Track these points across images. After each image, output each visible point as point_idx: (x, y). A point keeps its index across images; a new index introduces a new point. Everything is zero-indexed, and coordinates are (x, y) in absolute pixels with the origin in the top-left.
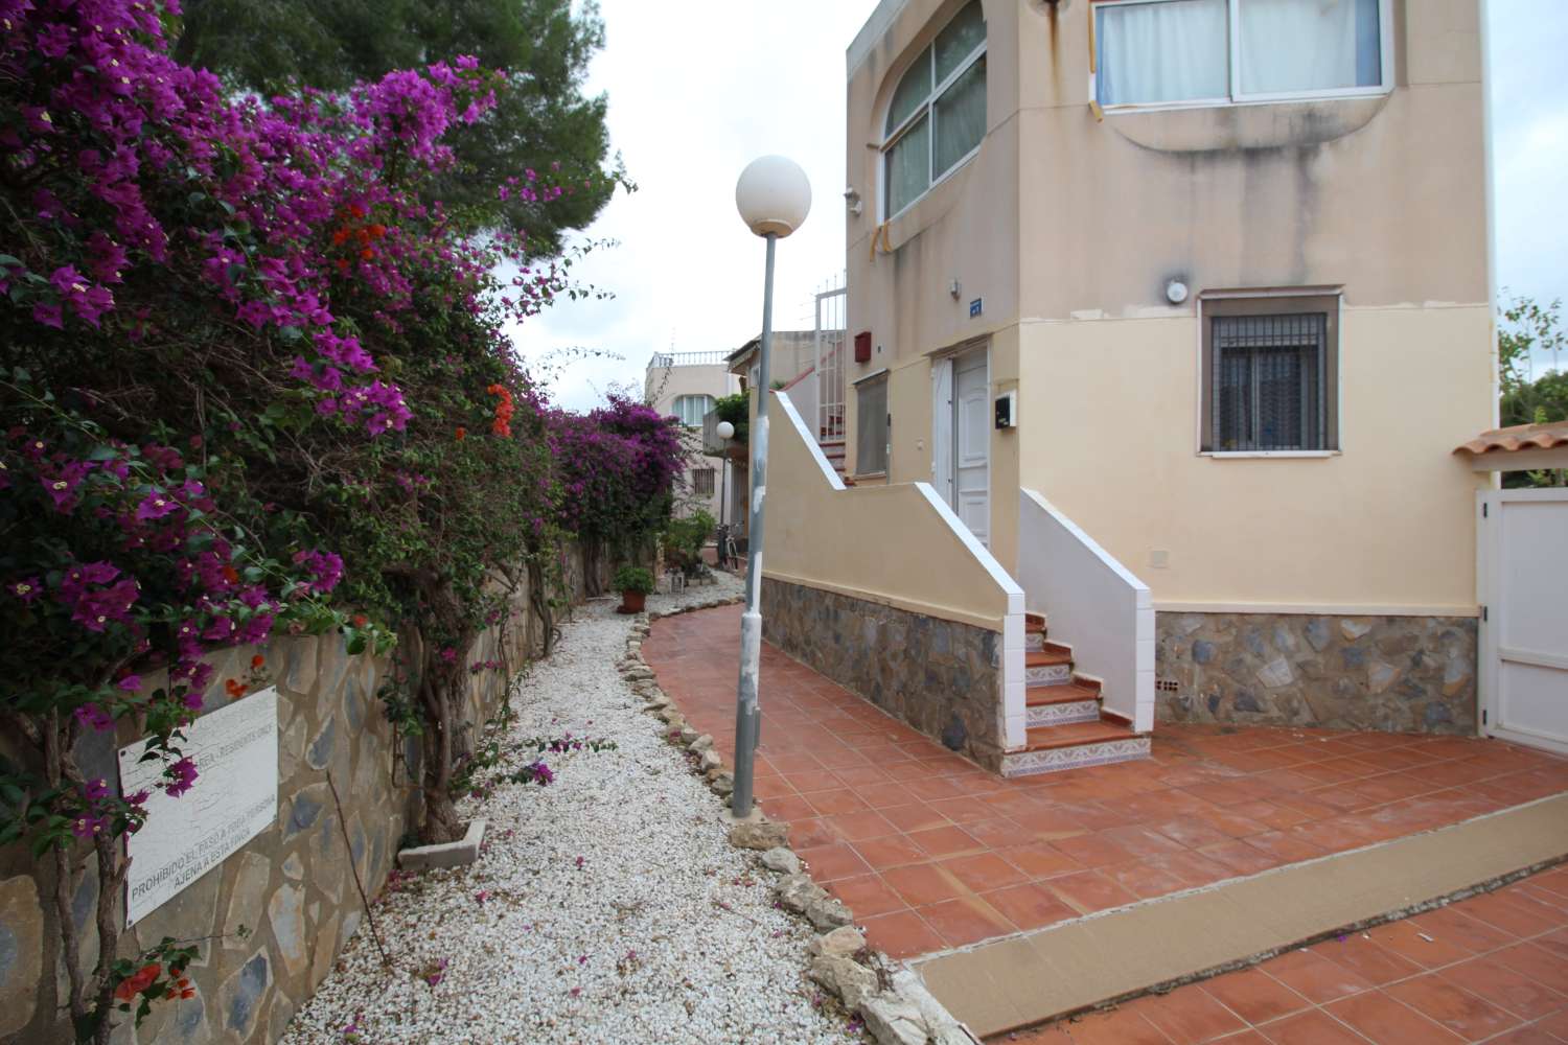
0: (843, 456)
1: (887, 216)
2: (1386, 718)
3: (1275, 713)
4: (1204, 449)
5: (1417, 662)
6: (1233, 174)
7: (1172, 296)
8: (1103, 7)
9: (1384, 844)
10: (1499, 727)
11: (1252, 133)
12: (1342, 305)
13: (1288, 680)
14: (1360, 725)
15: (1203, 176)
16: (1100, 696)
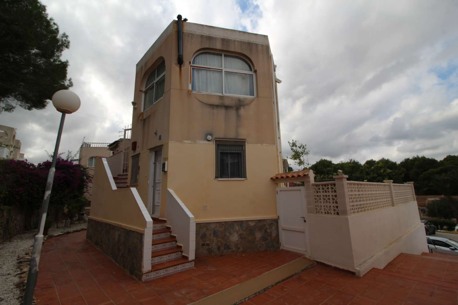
0: (127, 179)
1: (144, 110)
2: (260, 247)
3: (234, 249)
4: (216, 178)
5: (266, 231)
6: (222, 111)
7: (208, 138)
8: (194, 68)
9: (238, 285)
10: (283, 246)
11: (227, 102)
12: (246, 144)
13: (237, 239)
14: (254, 250)
15: (215, 111)
16: (182, 250)
